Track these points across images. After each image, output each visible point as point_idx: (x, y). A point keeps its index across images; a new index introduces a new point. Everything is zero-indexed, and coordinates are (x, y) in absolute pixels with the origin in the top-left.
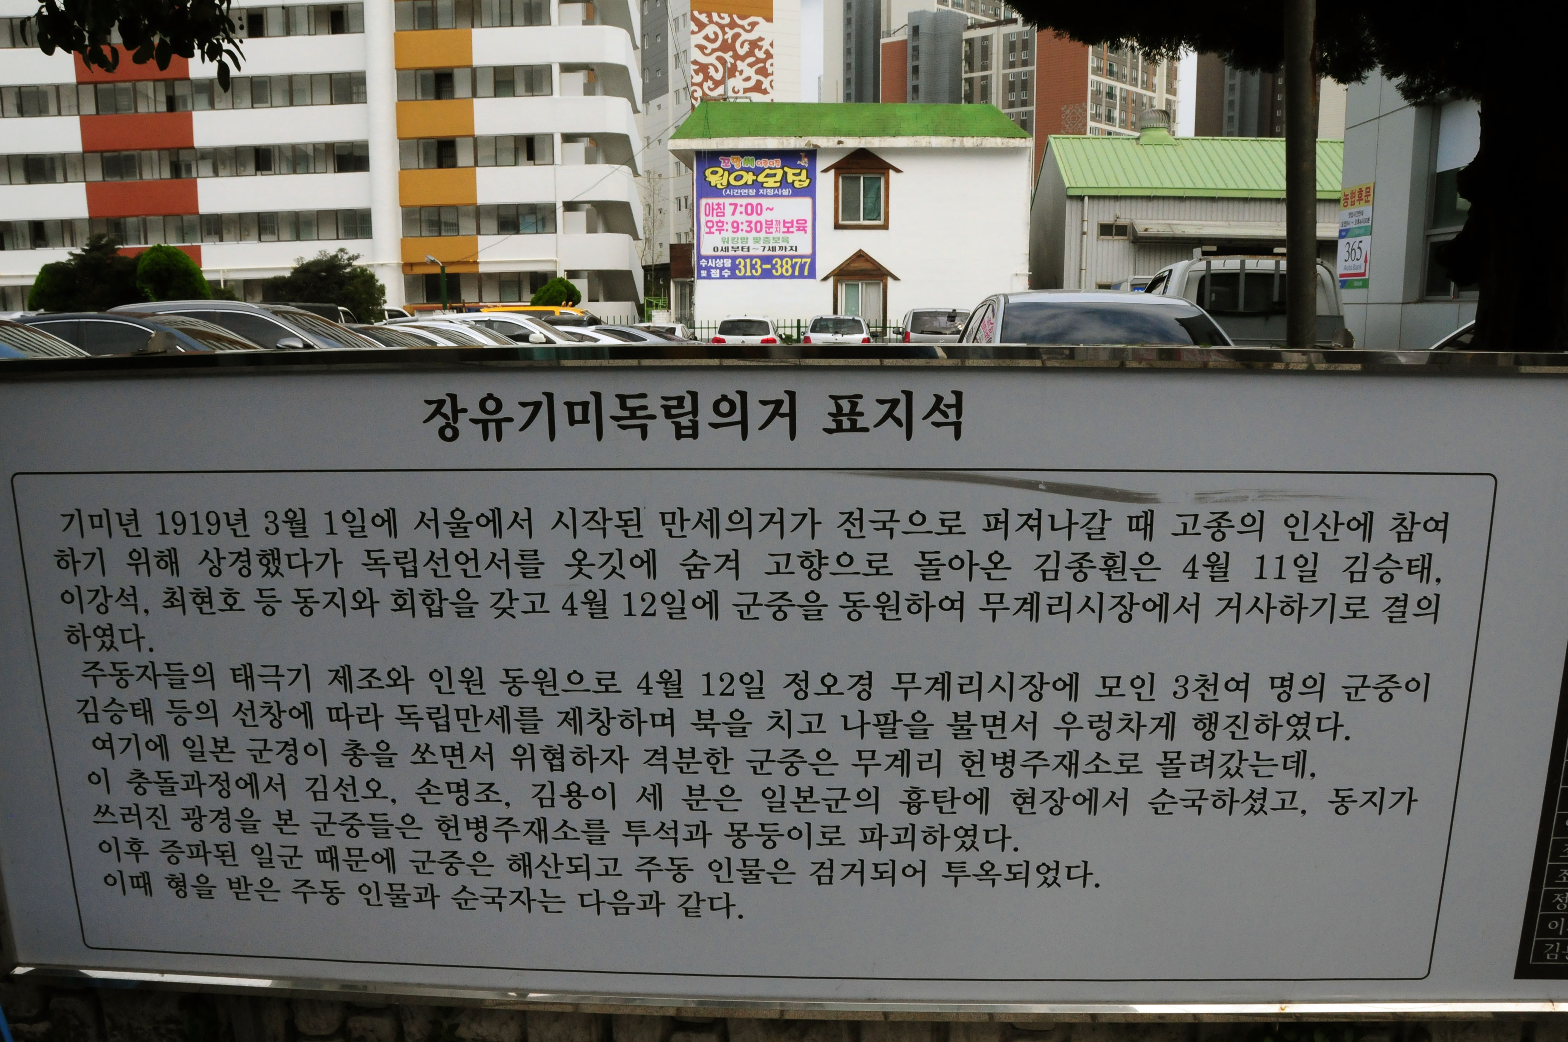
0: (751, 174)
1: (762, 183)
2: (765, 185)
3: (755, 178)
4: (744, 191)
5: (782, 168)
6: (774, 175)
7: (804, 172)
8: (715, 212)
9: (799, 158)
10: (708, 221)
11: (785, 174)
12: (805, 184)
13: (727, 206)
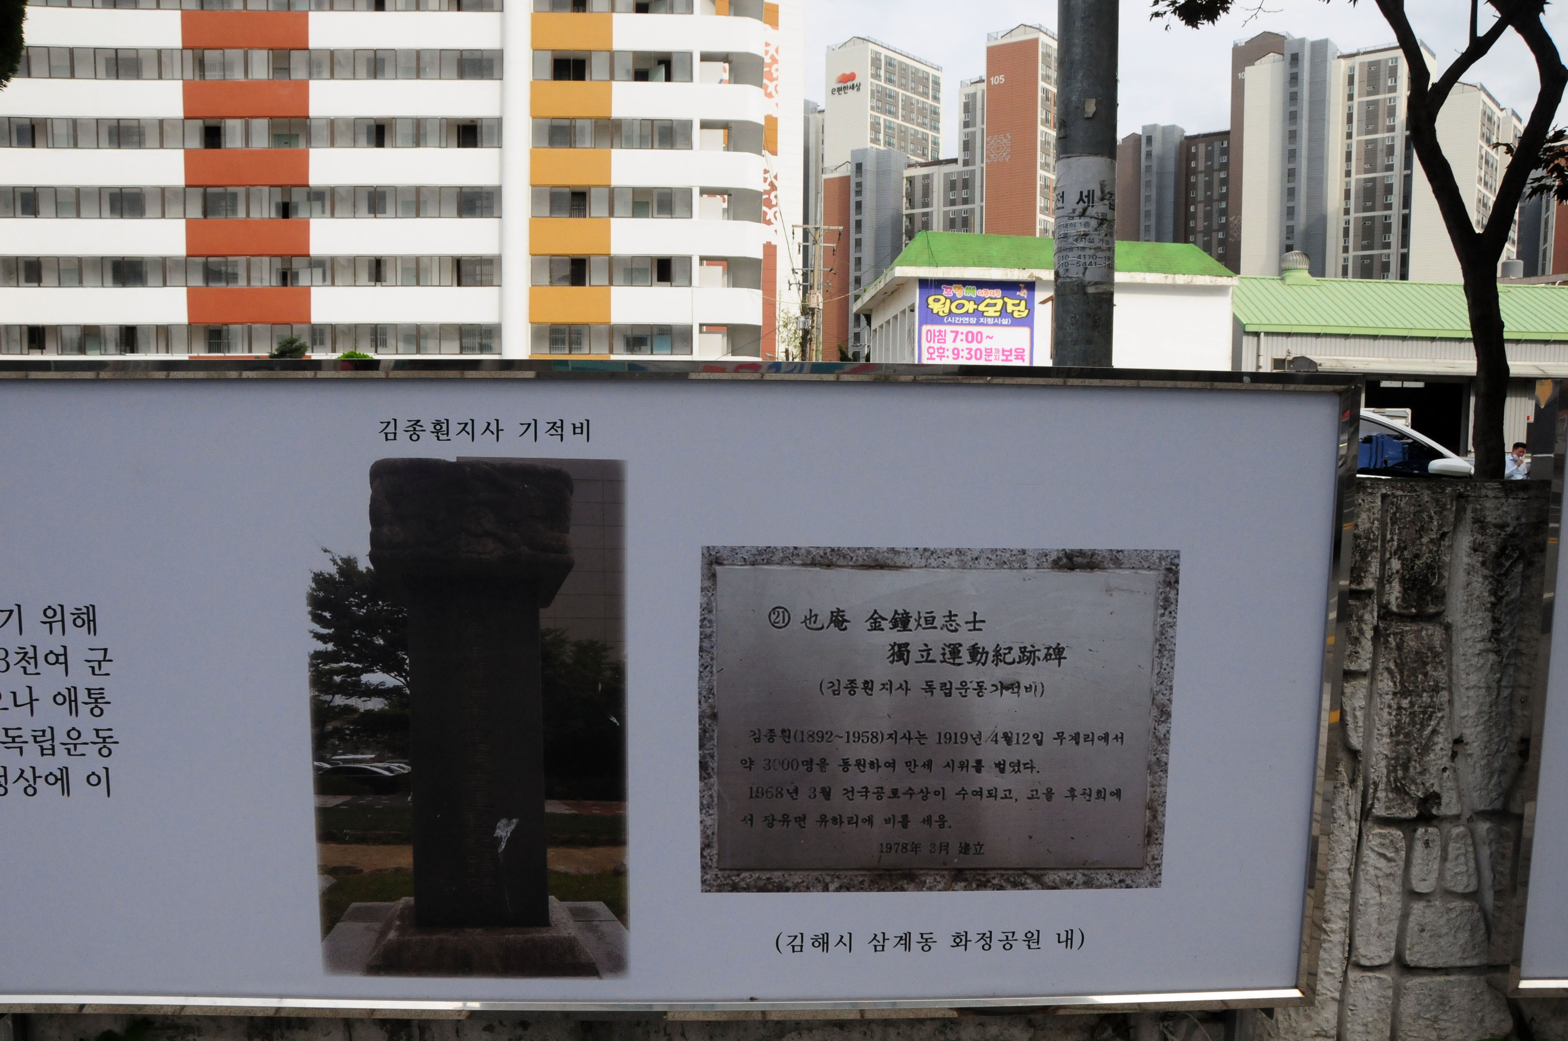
0: (972, 303)
1: (983, 312)
2: (985, 314)
3: (976, 307)
4: (966, 319)
5: (1003, 298)
6: (995, 305)
7: (1023, 303)
8: (936, 338)
9: (1019, 289)
10: (930, 347)
11: (1005, 304)
12: (1024, 314)
13: (948, 333)
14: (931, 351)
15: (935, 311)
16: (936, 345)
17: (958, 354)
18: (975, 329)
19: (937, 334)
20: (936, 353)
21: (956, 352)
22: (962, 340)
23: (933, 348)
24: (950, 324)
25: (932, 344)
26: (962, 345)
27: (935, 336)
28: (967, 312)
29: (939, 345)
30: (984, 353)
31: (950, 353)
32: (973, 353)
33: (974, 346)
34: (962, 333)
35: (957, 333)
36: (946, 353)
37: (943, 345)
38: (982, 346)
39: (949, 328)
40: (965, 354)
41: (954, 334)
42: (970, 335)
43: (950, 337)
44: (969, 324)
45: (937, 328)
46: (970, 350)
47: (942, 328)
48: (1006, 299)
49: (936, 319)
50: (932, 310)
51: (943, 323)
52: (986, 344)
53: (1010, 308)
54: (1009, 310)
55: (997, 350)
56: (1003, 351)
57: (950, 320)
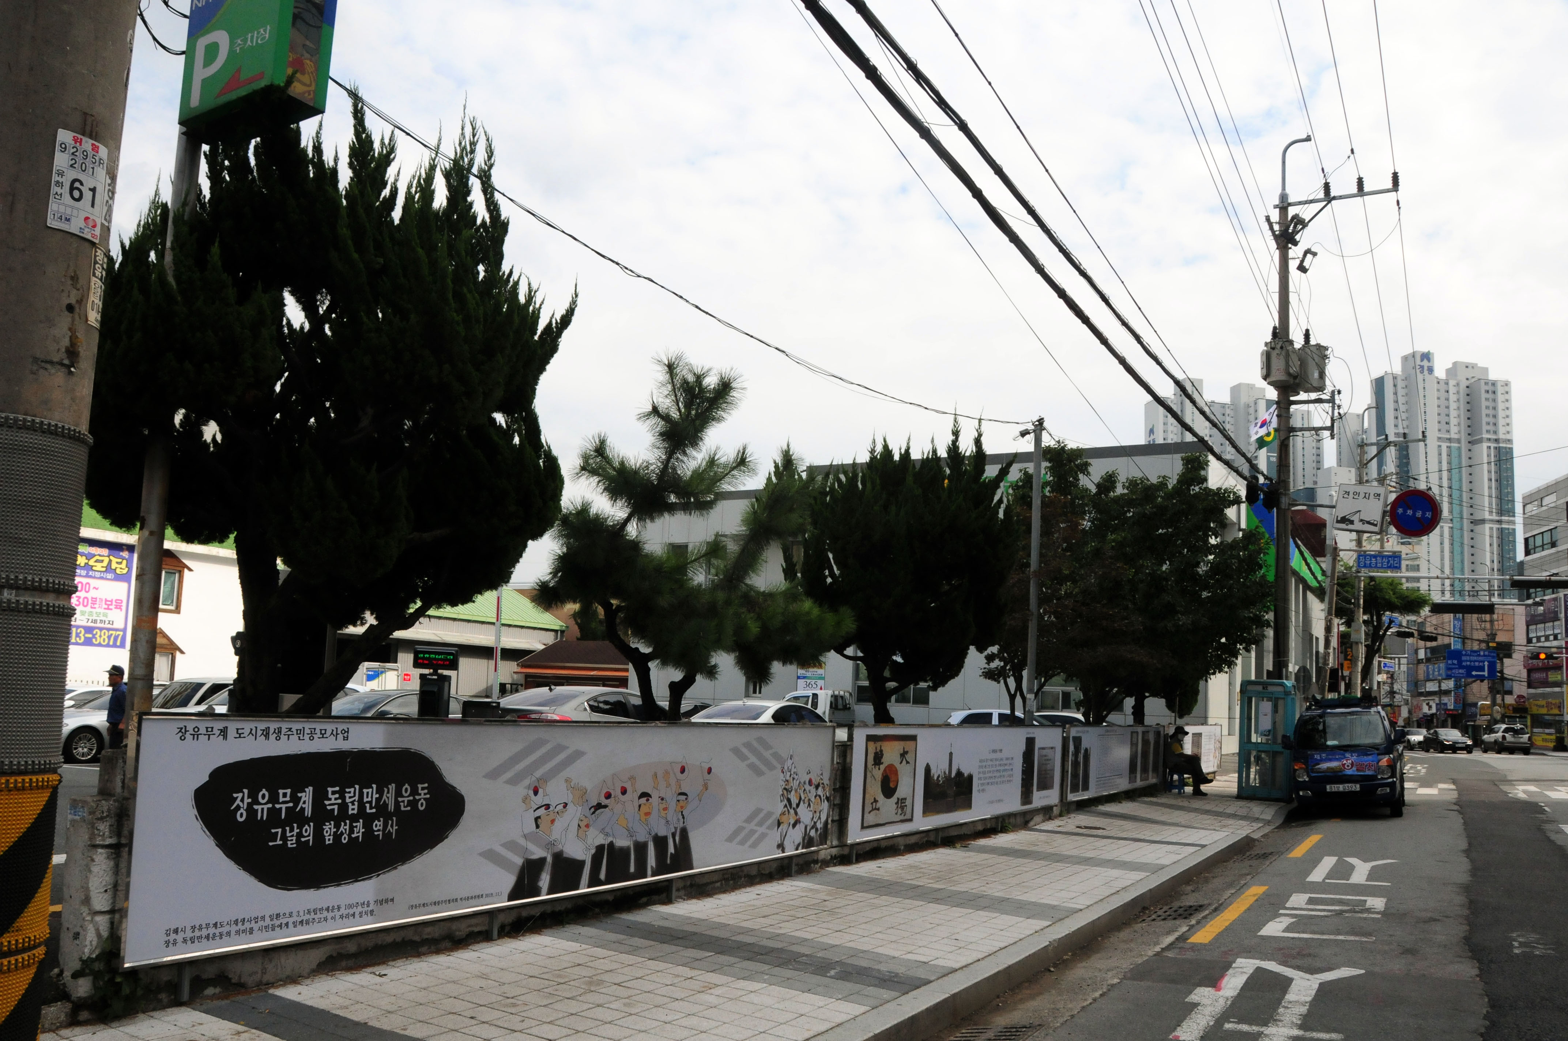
0: (84, 558)
2: (94, 568)
5: (109, 556)
6: (102, 561)
7: (125, 562)
9: (122, 550)
11: (110, 561)
12: (125, 571)
30: (90, 601)
32: (81, 600)
38: (89, 595)
48: (111, 558)
52: (92, 594)
53: (114, 566)
54: (113, 567)
55: (101, 600)
56: (106, 600)
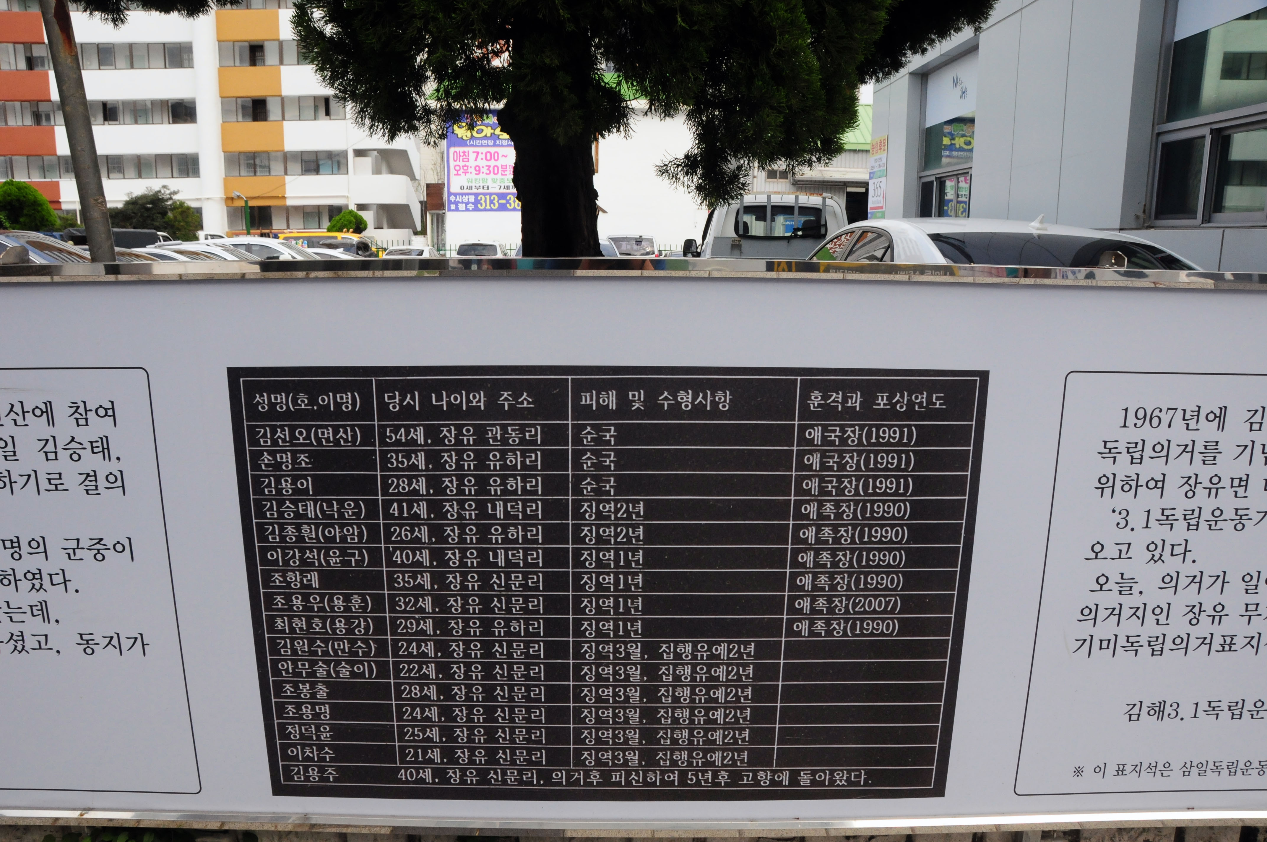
0: (489, 128)
1: (499, 136)
3: (492, 131)
4: (485, 142)
8: (461, 158)
10: (456, 166)
13: (471, 153)
14: (457, 168)
15: (460, 136)
16: (462, 164)
17: (479, 171)
18: (493, 150)
19: (462, 154)
20: (462, 170)
21: (477, 168)
22: (482, 159)
23: (459, 166)
24: (472, 146)
25: (457, 163)
26: (482, 163)
27: (460, 156)
28: (486, 136)
29: (463, 164)
30: (500, 169)
31: (473, 170)
32: (491, 169)
33: (492, 163)
34: (482, 153)
35: (478, 153)
36: (470, 170)
37: (467, 164)
38: (499, 163)
39: (471, 149)
40: (485, 170)
41: (475, 154)
42: (488, 155)
43: (472, 156)
44: (488, 146)
45: (462, 149)
46: (489, 166)
47: (466, 149)
49: (462, 142)
50: (457, 135)
51: (466, 145)
57: (472, 142)
